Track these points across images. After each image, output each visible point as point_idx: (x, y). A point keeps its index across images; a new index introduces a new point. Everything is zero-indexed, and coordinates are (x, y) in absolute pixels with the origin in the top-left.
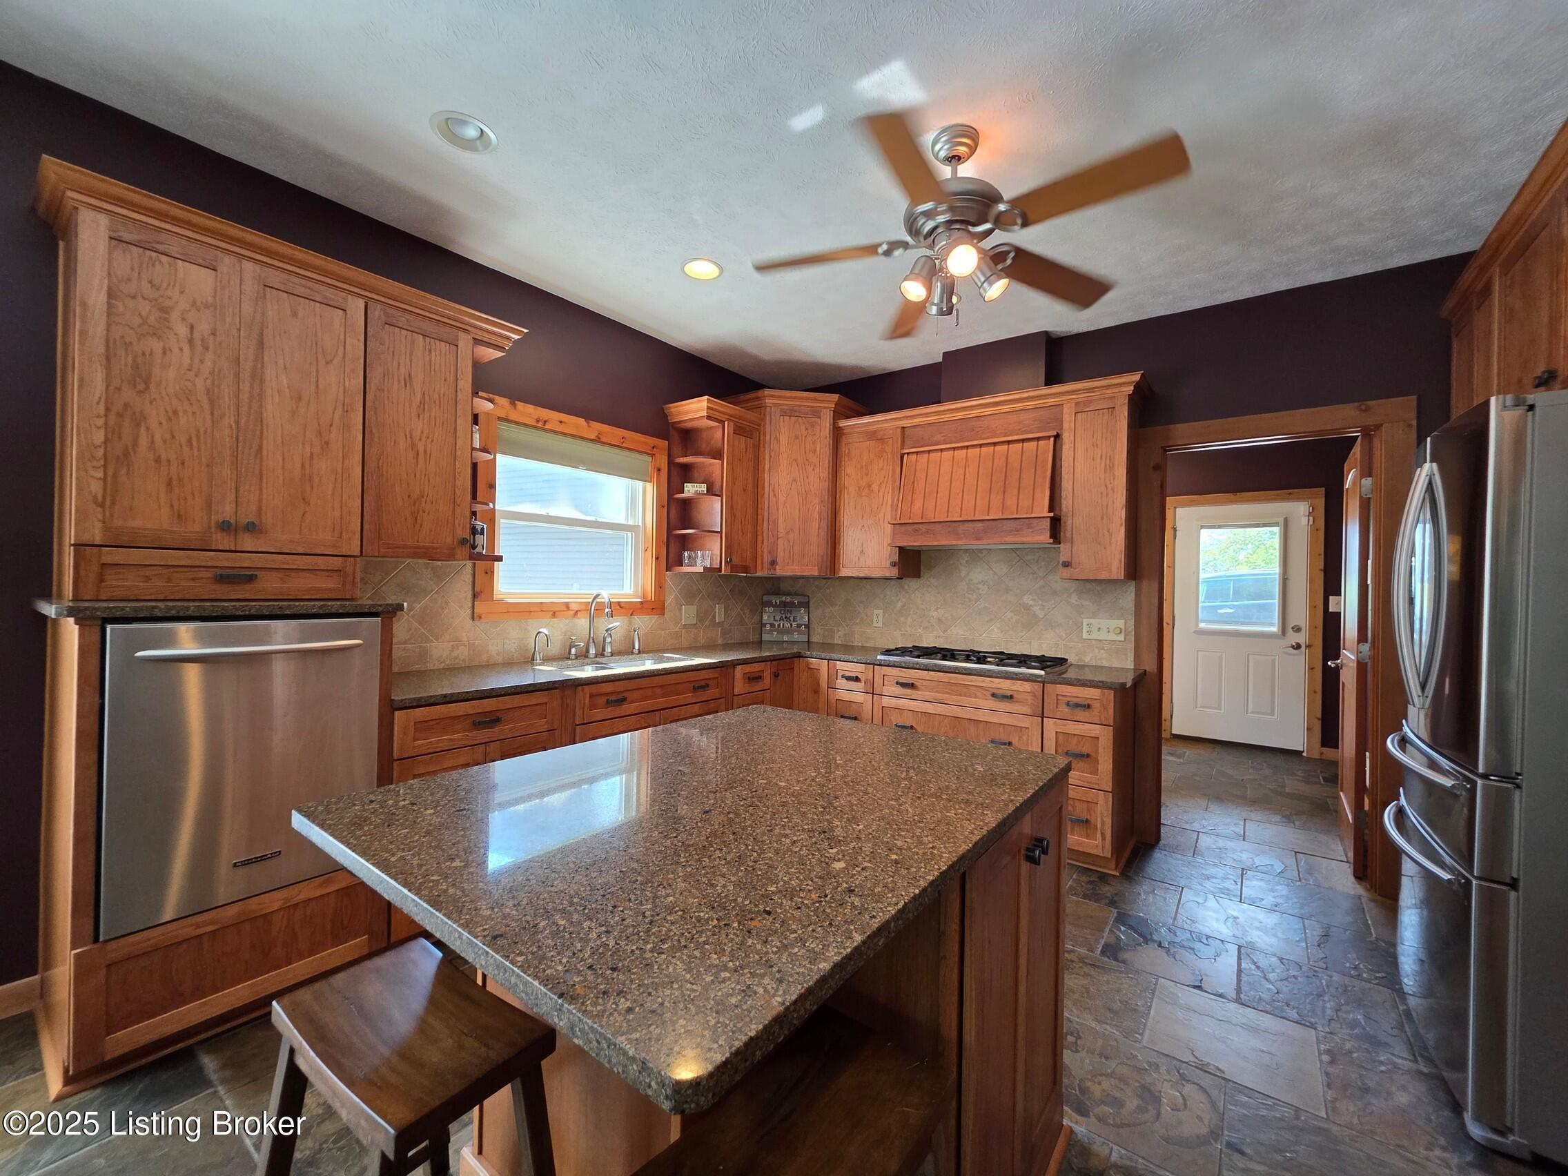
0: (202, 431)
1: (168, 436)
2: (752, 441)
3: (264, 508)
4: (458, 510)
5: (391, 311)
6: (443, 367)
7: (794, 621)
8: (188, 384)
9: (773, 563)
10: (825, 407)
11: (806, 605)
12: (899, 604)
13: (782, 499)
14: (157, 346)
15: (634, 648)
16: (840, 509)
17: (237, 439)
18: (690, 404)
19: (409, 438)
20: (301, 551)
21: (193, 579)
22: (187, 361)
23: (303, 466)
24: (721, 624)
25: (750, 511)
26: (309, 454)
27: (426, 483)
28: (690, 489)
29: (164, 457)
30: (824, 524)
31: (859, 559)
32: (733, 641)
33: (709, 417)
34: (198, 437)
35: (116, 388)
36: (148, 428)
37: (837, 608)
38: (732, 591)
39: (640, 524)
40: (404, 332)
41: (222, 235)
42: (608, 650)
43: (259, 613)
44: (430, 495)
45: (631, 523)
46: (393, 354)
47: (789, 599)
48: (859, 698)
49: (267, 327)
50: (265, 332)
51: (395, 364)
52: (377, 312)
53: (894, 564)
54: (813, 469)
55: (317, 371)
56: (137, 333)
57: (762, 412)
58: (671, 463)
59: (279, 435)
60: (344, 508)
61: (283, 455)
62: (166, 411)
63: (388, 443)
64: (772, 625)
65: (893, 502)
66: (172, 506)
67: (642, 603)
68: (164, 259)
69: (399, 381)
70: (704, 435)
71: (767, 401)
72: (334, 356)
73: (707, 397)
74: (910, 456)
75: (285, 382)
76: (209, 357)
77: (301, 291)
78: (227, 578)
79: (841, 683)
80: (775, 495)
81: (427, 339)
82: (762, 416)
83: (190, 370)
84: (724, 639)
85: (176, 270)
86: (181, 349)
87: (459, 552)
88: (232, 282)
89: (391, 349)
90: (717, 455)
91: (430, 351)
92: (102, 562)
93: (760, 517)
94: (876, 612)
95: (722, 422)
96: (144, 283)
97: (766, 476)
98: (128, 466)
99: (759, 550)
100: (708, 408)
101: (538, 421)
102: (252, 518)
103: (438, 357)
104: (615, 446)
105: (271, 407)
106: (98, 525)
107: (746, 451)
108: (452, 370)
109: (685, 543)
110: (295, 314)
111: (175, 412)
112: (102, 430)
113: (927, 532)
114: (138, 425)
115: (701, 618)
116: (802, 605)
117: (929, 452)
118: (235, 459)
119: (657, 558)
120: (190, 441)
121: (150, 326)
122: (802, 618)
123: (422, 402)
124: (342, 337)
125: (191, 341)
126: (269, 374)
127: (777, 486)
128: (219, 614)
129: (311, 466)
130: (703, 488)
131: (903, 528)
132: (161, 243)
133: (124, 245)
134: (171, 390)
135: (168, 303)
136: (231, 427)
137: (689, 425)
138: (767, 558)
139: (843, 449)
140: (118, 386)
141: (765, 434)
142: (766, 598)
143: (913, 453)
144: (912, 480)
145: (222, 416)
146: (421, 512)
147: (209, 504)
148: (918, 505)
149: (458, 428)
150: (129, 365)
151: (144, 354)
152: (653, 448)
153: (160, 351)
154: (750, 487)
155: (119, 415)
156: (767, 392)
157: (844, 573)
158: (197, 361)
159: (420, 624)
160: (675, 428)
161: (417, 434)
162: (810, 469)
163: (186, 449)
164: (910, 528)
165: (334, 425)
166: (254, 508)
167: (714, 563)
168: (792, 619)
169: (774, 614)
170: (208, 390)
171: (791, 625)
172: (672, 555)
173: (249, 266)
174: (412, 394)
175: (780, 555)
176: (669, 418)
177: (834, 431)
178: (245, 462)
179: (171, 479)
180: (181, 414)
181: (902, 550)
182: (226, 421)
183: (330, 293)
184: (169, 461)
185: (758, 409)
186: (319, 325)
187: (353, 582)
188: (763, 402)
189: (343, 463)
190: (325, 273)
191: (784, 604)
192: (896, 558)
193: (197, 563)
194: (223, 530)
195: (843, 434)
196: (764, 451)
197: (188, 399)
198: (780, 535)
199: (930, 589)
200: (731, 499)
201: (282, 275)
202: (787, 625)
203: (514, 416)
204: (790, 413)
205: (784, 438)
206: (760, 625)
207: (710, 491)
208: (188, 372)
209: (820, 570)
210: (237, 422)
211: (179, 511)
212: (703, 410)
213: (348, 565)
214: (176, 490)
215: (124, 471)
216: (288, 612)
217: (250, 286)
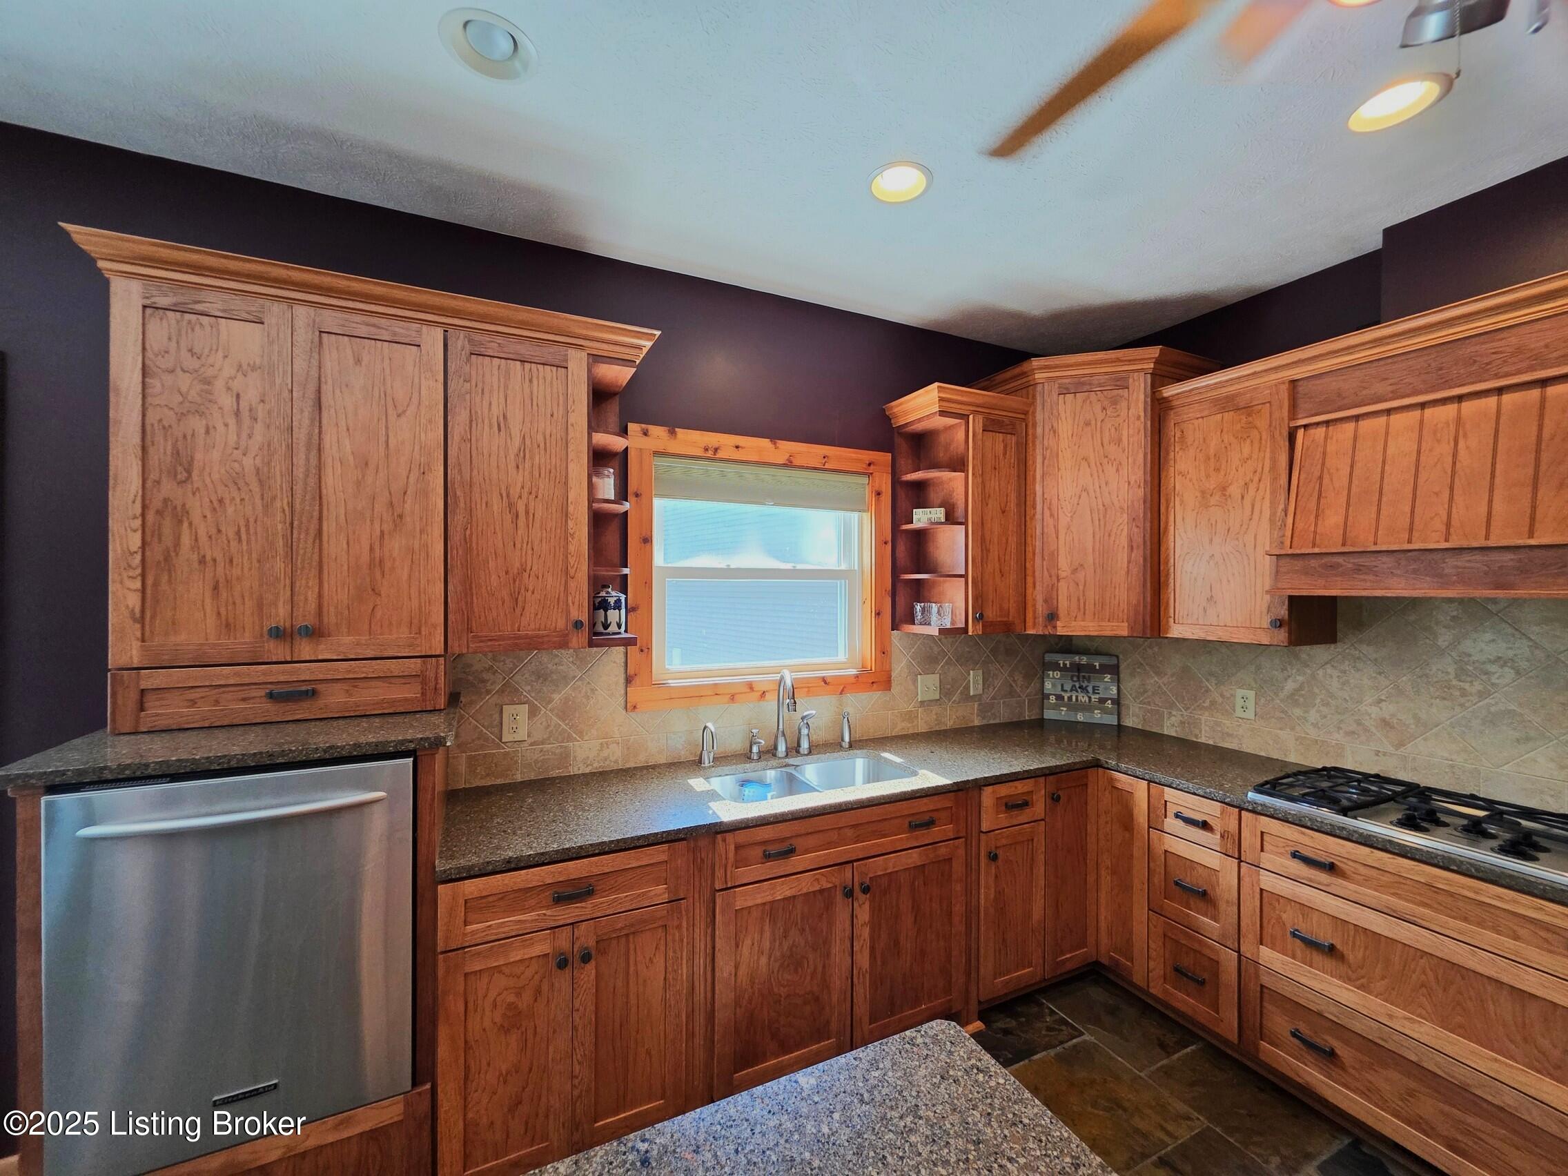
0: (252, 520)
1: (213, 531)
2: (1014, 438)
3: (325, 604)
4: (572, 584)
5: (477, 337)
6: (549, 398)
7: (1094, 693)
8: (236, 465)
9: (1052, 617)
10: (1138, 371)
11: (1115, 670)
12: (1290, 686)
13: (1064, 521)
14: (197, 424)
15: (843, 740)
16: (1166, 528)
17: (292, 524)
18: (915, 398)
19: (505, 498)
20: (370, 654)
21: (244, 700)
22: (232, 438)
23: (372, 549)
24: (977, 698)
25: (1013, 540)
26: (378, 533)
27: (530, 552)
28: (921, 518)
29: (208, 558)
30: (1138, 555)
31: (1204, 609)
32: (997, 721)
33: (943, 413)
34: (247, 526)
35: (155, 481)
36: (190, 524)
37: (1165, 679)
38: (994, 651)
39: (856, 568)
40: (496, 361)
41: (267, 279)
42: (805, 745)
43: (242, 764)
44: (534, 569)
45: (843, 567)
46: (483, 393)
47: (1084, 660)
48: (1212, 859)
49: (326, 383)
50: (324, 387)
51: (486, 404)
52: (459, 342)
53: (1278, 624)
54: (1118, 470)
55: (387, 428)
56: (177, 414)
57: (1031, 392)
58: (896, 483)
59: (342, 511)
60: (422, 595)
61: (348, 537)
62: (211, 502)
63: (478, 506)
64: (1059, 698)
65: (1273, 514)
66: (219, 614)
67: (857, 677)
68: (205, 320)
69: (491, 426)
70: (943, 439)
71: (1037, 376)
72: (408, 406)
73: (936, 384)
74: (1312, 431)
75: (348, 447)
76: (259, 427)
77: (363, 331)
78: (281, 696)
79: (1171, 824)
80: (1052, 515)
81: (527, 366)
82: (1030, 400)
83: (236, 449)
84: (983, 718)
85: (218, 331)
86: (226, 425)
87: (574, 640)
88: (281, 335)
89: (480, 385)
90: (958, 464)
91: (531, 381)
92: (142, 687)
93: (1029, 549)
94: (1240, 693)
95: (965, 417)
96: (184, 353)
97: (1038, 488)
98: (169, 571)
99: (1029, 597)
100: (941, 399)
101: (706, 450)
102: (310, 621)
103: (542, 388)
104: (815, 469)
105: (331, 480)
106: (136, 644)
107: (1005, 454)
108: (561, 402)
109: (919, 592)
110: (358, 361)
111: (221, 501)
112: (139, 533)
113: (1358, 569)
114: (180, 522)
115: (946, 691)
116: (1105, 669)
117: (1357, 418)
118: (289, 550)
119: (878, 614)
120: (238, 533)
121: (191, 402)
122: (1107, 689)
123: (522, 449)
124: (416, 380)
125: (237, 413)
126: (329, 439)
127: (1055, 502)
128: (188, 770)
129: (381, 546)
130: (939, 514)
131: (1299, 564)
132: (199, 302)
133: (161, 312)
134: (216, 476)
135: (210, 372)
136: (284, 510)
137: (919, 427)
138: (1041, 608)
139: (1172, 431)
140: (158, 479)
141: (1034, 425)
142: (1049, 657)
143: (1318, 424)
144: (1317, 474)
145: (274, 498)
146: (522, 591)
147: (260, 606)
148: (1333, 519)
149: (570, 476)
150: (169, 452)
151: (185, 437)
152: (870, 465)
153: (203, 431)
154: (1012, 506)
155: (159, 513)
156: (1036, 362)
157: (1176, 631)
158: (244, 435)
159: (560, 718)
160: (900, 434)
161: (515, 492)
162: (1110, 470)
163: (234, 544)
164: (1314, 563)
165: (408, 492)
166: (312, 606)
167: (957, 620)
168: (1090, 689)
169: (1063, 681)
170: (258, 470)
171: (1090, 698)
172: (900, 610)
173: (301, 312)
174: (509, 440)
175: (1063, 605)
176: (892, 422)
177: (1152, 406)
178: (301, 552)
179: (217, 582)
180: (227, 502)
181: (1295, 603)
182: (278, 504)
183: (399, 328)
184: (214, 560)
185: (1024, 391)
186: (388, 371)
187: (436, 688)
188: (1030, 378)
189: (421, 538)
190: (393, 302)
191: (1078, 668)
192: (1283, 612)
193: (247, 680)
194: (277, 637)
195: (1171, 408)
196: (1034, 450)
197: (236, 484)
198: (1062, 574)
199: (1360, 665)
200: (981, 524)
201: (339, 315)
202: (1083, 698)
203: (673, 447)
204: (1077, 387)
205: (1065, 428)
206: (1040, 696)
207: (950, 519)
208: (235, 451)
209: (1131, 628)
210: (292, 506)
211: (227, 620)
212: (934, 404)
213: (429, 667)
214: (224, 595)
215: (165, 578)
216: (281, 760)
217: (304, 336)
